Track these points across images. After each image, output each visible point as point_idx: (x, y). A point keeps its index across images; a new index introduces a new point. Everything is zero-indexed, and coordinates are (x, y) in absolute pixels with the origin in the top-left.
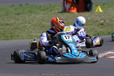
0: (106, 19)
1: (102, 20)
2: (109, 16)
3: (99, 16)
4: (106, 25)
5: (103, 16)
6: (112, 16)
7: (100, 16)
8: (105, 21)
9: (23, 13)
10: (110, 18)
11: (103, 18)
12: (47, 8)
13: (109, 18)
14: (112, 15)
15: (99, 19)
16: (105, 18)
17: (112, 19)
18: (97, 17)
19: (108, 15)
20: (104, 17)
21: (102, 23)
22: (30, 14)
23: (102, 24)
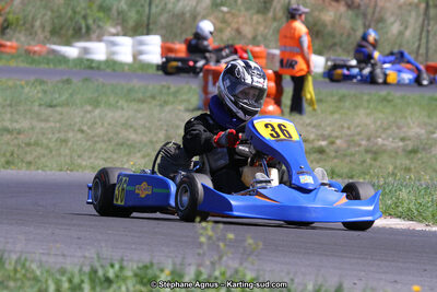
0: (337, 137)
1: (324, 138)
2: (349, 128)
3: (314, 127)
4: (333, 154)
5: (329, 129)
6: (359, 129)
7: (320, 126)
8: (333, 143)
9: (67, 104)
10: (351, 136)
11: (326, 133)
12: (153, 97)
13: (347, 135)
14: (358, 126)
15: (312, 137)
16: (336, 133)
17: (357, 138)
18: (309, 128)
19: (346, 125)
20: (333, 131)
21: (321, 146)
22: (89, 108)
23: (321, 151)
